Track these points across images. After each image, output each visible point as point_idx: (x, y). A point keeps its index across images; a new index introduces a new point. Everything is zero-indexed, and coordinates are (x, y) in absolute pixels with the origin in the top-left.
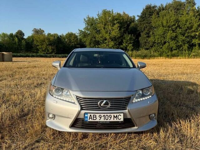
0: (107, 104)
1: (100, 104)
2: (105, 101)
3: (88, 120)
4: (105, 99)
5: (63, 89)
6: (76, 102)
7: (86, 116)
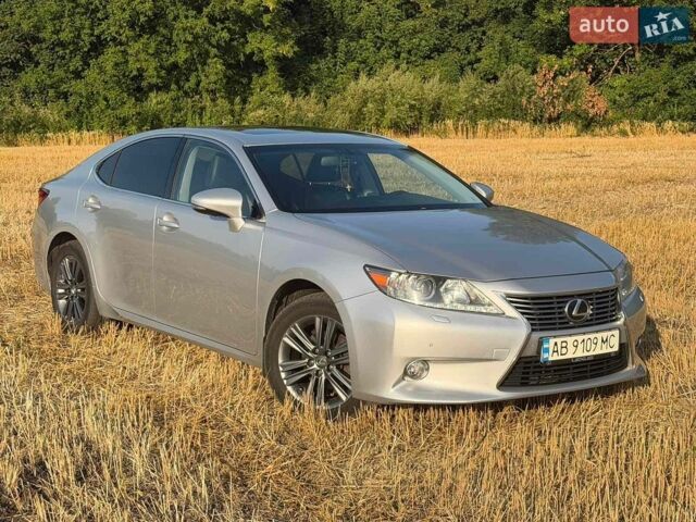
0: (583, 308)
1: (571, 309)
2: (579, 301)
3: (551, 358)
4: (580, 296)
5: (440, 280)
6: (511, 311)
7: (545, 346)
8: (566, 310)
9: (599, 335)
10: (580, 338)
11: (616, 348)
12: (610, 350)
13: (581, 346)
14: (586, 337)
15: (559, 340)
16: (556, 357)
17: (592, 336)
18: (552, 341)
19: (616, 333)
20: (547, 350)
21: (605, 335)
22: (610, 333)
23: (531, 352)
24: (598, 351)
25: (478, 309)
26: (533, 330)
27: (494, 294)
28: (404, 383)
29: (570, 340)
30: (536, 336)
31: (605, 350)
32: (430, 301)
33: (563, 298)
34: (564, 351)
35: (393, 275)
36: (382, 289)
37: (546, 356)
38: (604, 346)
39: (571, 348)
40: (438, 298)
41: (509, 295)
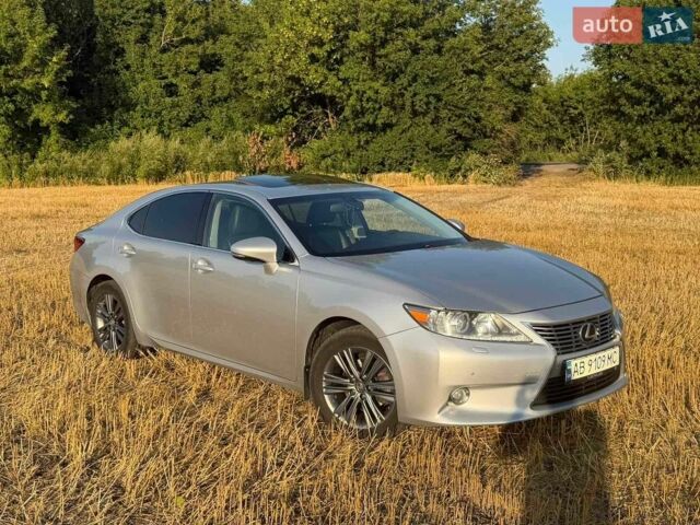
1: (584, 333)
2: (589, 325)
3: (573, 378)
4: (589, 320)
5: (473, 314)
6: (537, 339)
7: (568, 367)
8: (580, 334)
9: (606, 353)
10: (593, 357)
11: (617, 363)
12: (614, 365)
13: (593, 364)
14: (597, 356)
15: (578, 361)
16: (576, 376)
17: (601, 354)
18: (573, 362)
19: (617, 349)
20: (570, 371)
22: (613, 350)
23: (557, 373)
24: (606, 367)
26: (558, 354)
27: (521, 324)
28: (447, 409)
29: (586, 360)
30: (561, 358)
31: (611, 365)
32: (465, 334)
33: (577, 323)
34: (582, 370)
35: (433, 313)
36: (422, 324)
37: (569, 376)
38: (610, 362)
39: (587, 367)
40: (472, 330)
41: (535, 325)
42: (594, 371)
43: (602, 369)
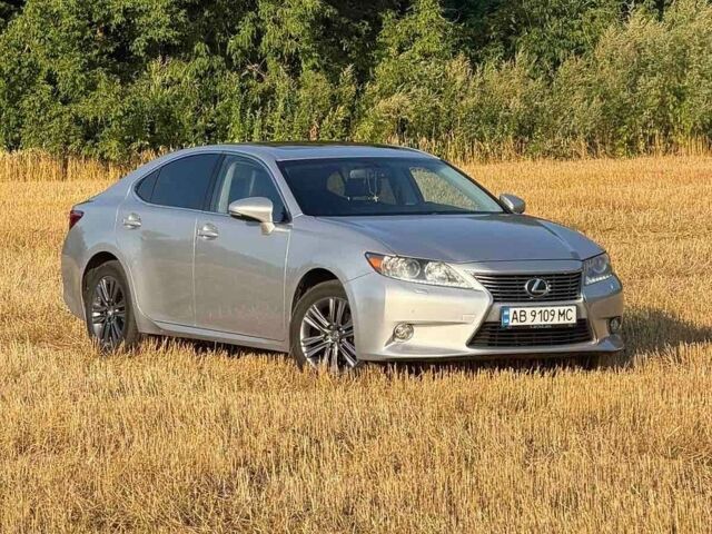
0: (542, 286)
1: (530, 287)
2: (538, 280)
3: (511, 324)
4: (539, 276)
5: (423, 263)
6: (478, 286)
7: (506, 313)
8: (526, 286)
9: (556, 309)
10: (538, 310)
11: (574, 321)
12: (567, 322)
13: (538, 316)
14: (543, 309)
15: (518, 310)
16: (515, 323)
17: (549, 309)
18: (512, 310)
19: (574, 308)
20: (507, 317)
21: (562, 309)
22: (566, 308)
23: (494, 318)
24: (556, 322)
25: (454, 284)
26: (495, 301)
27: (466, 274)
28: (394, 343)
29: (528, 310)
30: (498, 306)
31: (562, 321)
32: (418, 278)
33: (523, 277)
34: (523, 319)
35: (386, 259)
36: (378, 270)
37: (506, 321)
38: (562, 318)
39: (530, 318)
40: (422, 276)
41: (477, 274)
42: (538, 321)
43: (549, 322)
